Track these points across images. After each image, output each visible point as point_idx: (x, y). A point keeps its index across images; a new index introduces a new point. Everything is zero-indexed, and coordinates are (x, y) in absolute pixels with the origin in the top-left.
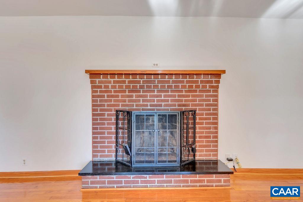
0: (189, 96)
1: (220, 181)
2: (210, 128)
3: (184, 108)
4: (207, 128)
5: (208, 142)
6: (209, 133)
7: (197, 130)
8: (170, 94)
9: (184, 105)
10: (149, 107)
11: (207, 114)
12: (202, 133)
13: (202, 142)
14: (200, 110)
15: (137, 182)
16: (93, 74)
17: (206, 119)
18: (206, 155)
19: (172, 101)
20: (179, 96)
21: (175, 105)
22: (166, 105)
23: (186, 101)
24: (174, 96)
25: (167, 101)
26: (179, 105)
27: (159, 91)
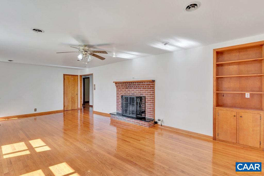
0: (143, 90)
1: (145, 124)
2: (151, 105)
3: (142, 95)
4: (150, 105)
5: (150, 110)
6: (151, 107)
7: (146, 105)
8: (137, 89)
9: (142, 94)
10: (131, 95)
11: (150, 99)
12: (148, 106)
13: (148, 110)
14: (147, 96)
15: (122, 119)
16: (116, 83)
17: (149, 100)
18: (149, 116)
19: (138, 92)
20: (140, 90)
21: (139, 94)
22: (136, 94)
23: (143, 92)
24: (139, 90)
25: (136, 92)
26: (140, 94)
27: (134, 88)
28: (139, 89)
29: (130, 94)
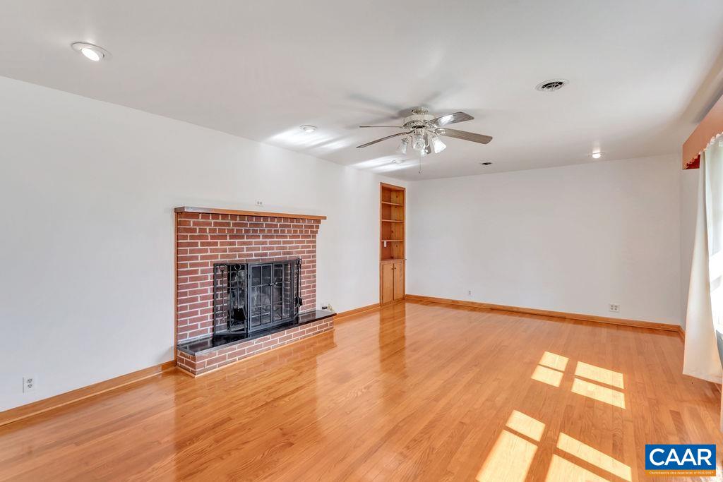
0: (292, 242)
3: (288, 256)
6: (309, 282)
8: (275, 240)
9: (289, 253)
10: (254, 258)
12: (304, 283)
14: (302, 257)
19: (277, 248)
20: (284, 242)
21: (279, 254)
22: (271, 254)
23: (290, 248)
24: (279, 243)
25: (273, 249)
26: (284, 253)
27: (265, 237)
28: (282, 240)
29: (251, 255)
